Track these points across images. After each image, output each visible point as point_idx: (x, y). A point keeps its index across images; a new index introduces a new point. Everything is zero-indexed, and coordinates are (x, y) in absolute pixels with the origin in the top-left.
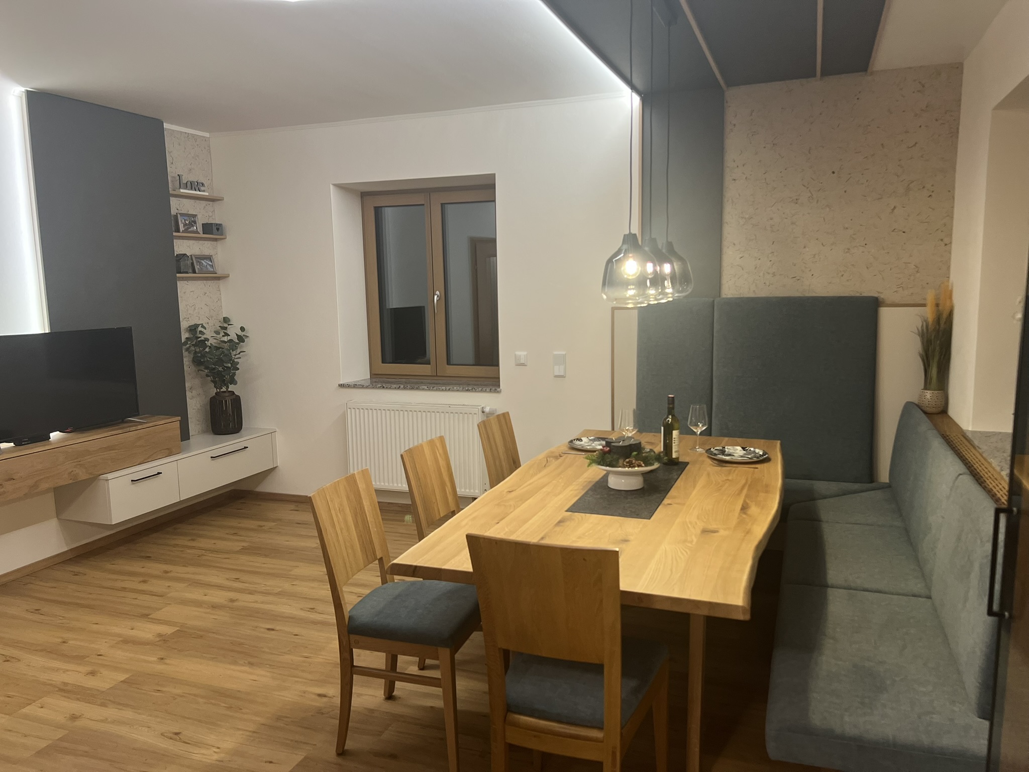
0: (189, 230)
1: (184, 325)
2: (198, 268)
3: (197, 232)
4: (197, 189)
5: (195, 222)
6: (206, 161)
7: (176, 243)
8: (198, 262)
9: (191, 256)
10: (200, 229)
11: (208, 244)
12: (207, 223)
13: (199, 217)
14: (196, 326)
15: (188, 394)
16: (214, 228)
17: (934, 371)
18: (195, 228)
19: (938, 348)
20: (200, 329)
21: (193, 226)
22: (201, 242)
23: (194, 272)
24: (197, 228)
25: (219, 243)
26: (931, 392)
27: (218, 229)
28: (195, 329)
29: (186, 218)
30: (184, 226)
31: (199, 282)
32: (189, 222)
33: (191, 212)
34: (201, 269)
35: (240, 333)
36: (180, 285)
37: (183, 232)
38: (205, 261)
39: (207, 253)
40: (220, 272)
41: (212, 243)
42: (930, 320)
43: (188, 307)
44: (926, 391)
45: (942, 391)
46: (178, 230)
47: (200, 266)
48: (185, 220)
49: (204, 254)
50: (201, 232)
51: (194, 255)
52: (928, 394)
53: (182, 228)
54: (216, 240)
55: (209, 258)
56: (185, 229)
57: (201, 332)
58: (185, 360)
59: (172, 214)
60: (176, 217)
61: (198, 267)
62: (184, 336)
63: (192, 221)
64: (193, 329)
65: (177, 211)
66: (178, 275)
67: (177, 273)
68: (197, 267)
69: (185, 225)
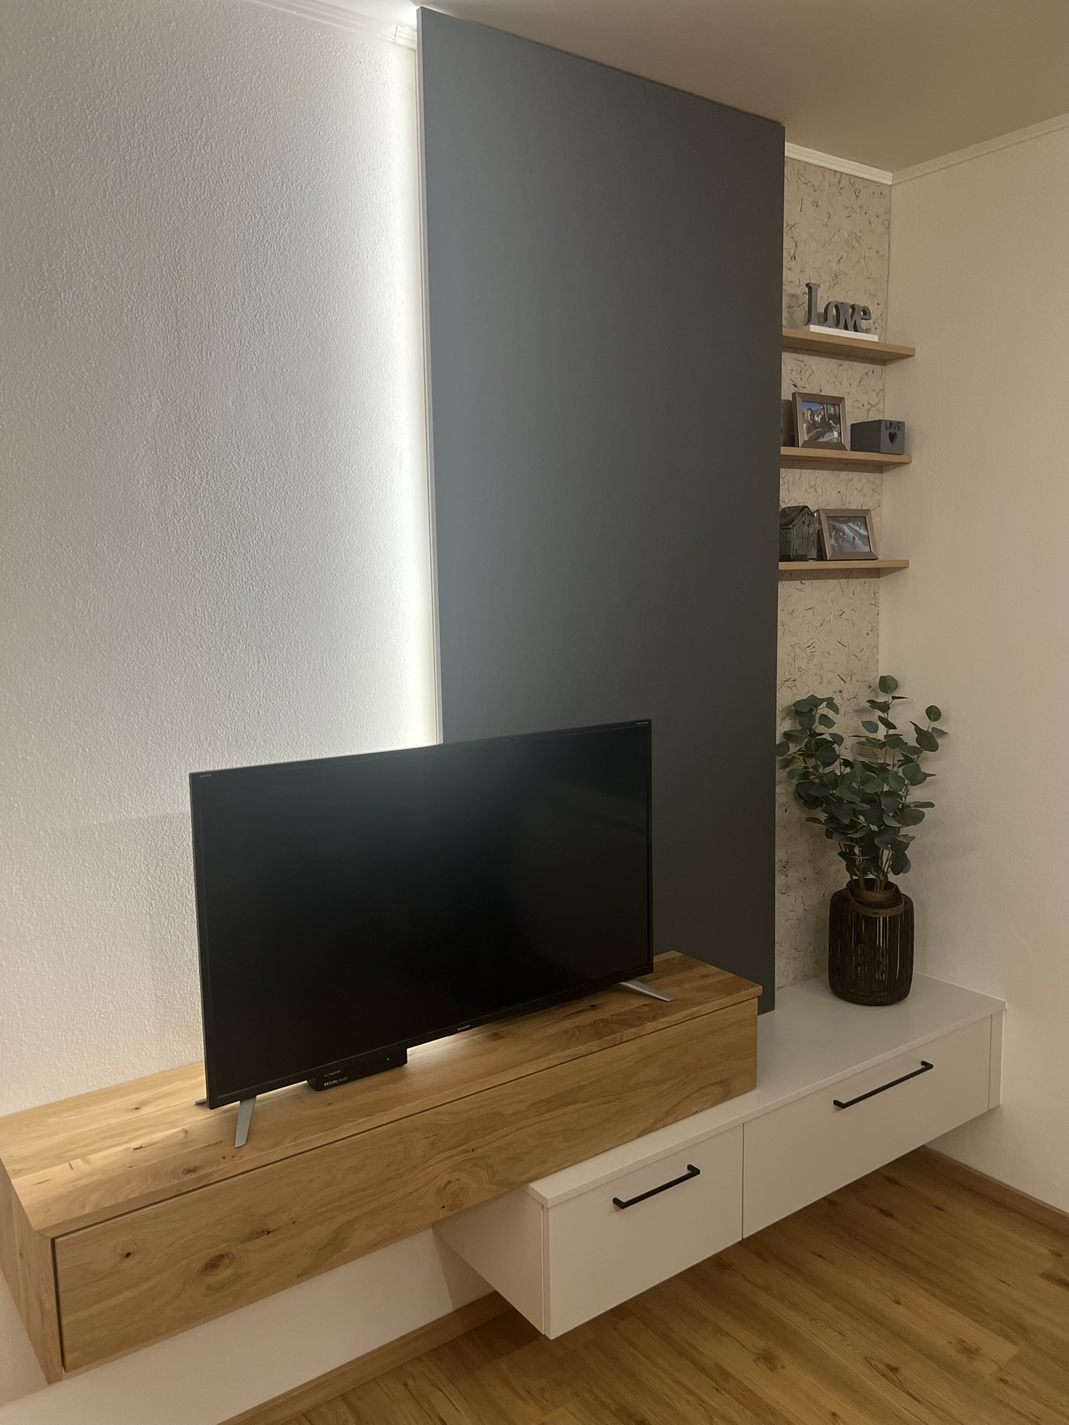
0: (821, 440)
1: (785, 697)
2: (833, 546)
3: (839, 446)
4: (850, 324)
5: (837, 419)
6: (878, 252)
7: (788, 477)
8: (834, 527)
9: (817, 511)
10: (846, 440)
11: (861, 479)
12: (864, 423)
13: (848, 403)
14: (814, 702)
15: (780, 881)
16: (885, 435)
18: (836, 434)
20: (823, 709)
21: (831, 429)
22: (844, 475)
23: (821, 556)
24: (840, 434)
25: (888, 478)
27: (892, 437)
28: (811, 710)
29: (816, 407)
30: (809, 430)
31: (831, 584)
32: (823, 418)
33: (828, 391)
34: (840, 547)
35: (926, 725)
36: (786, 590)
37: (806, 445)
38: (851, 525)
39: (855, 505)
40: (884, 555)
41: (871, 476)
43: (797, 650)
46: (792, 442)
47: (837, 542)
48: (812, 415)
49: (848, 506)
50: (848, 446)
51: (825, 511)
53: (803, 436)
54: (880, 468)
55: (861, 517)
56: (810, 438)
57: (823, 717)
58: (778, 789)
59: (782, 398)
60: (791, 408)
61: (833, 541)
62: (784, 726)
63: (831, 417)
64: (805, 710)
65: (794, 390)
66: (783, 566)
67: (780, 561)
68: (829, 543)
69: (812, 426)
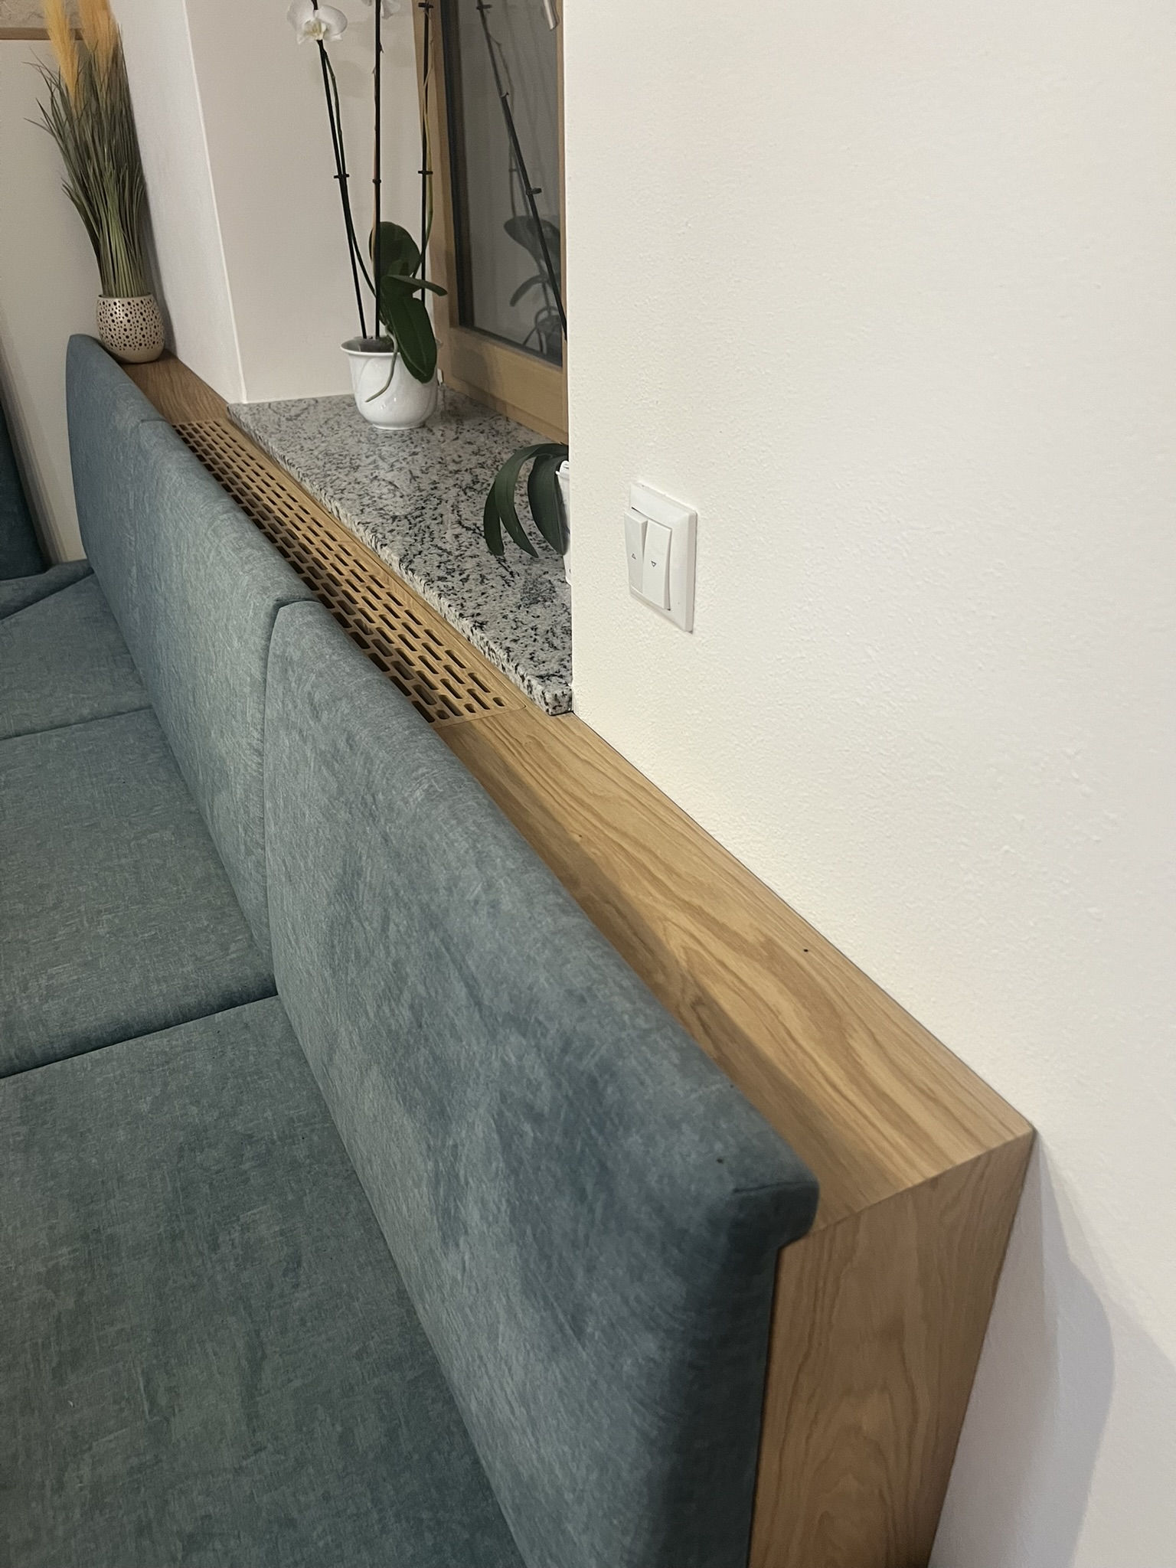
17: (116, 239)
19: (109, 167)
26: (125, 301)
42: (68, 80)
44: (111, 301)
45: (151, 297)
52: (119, 309)
